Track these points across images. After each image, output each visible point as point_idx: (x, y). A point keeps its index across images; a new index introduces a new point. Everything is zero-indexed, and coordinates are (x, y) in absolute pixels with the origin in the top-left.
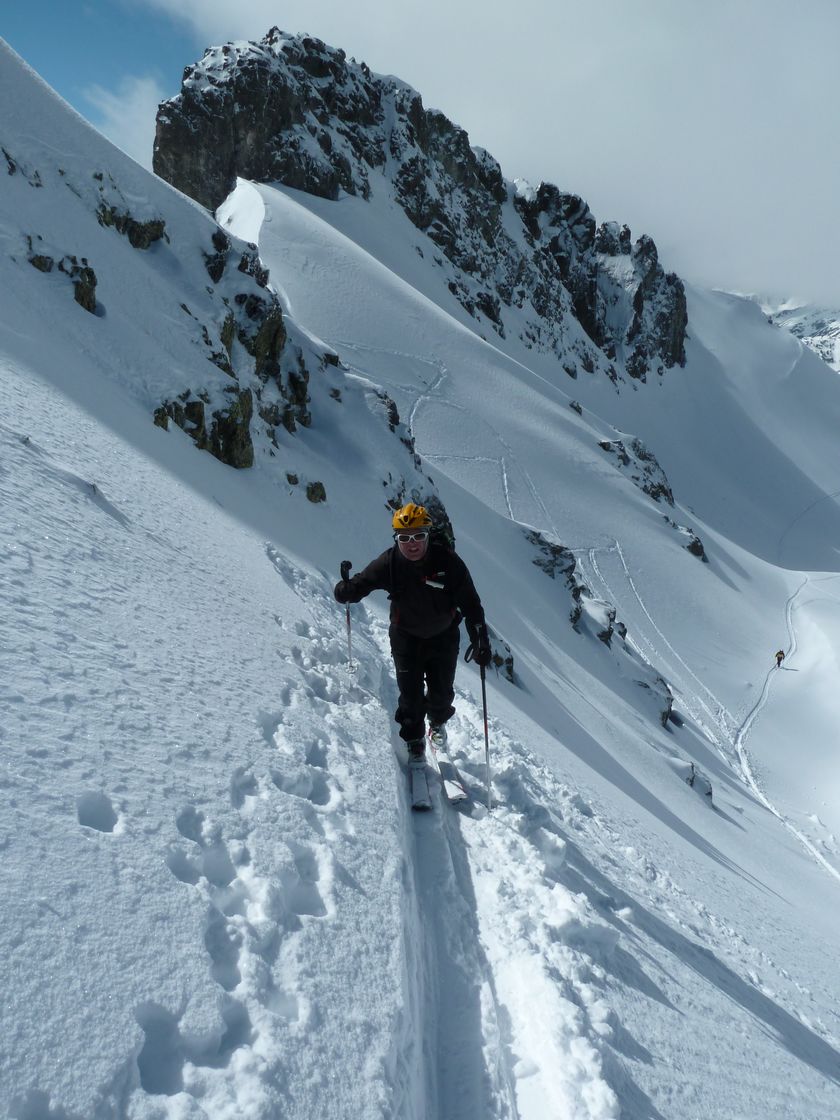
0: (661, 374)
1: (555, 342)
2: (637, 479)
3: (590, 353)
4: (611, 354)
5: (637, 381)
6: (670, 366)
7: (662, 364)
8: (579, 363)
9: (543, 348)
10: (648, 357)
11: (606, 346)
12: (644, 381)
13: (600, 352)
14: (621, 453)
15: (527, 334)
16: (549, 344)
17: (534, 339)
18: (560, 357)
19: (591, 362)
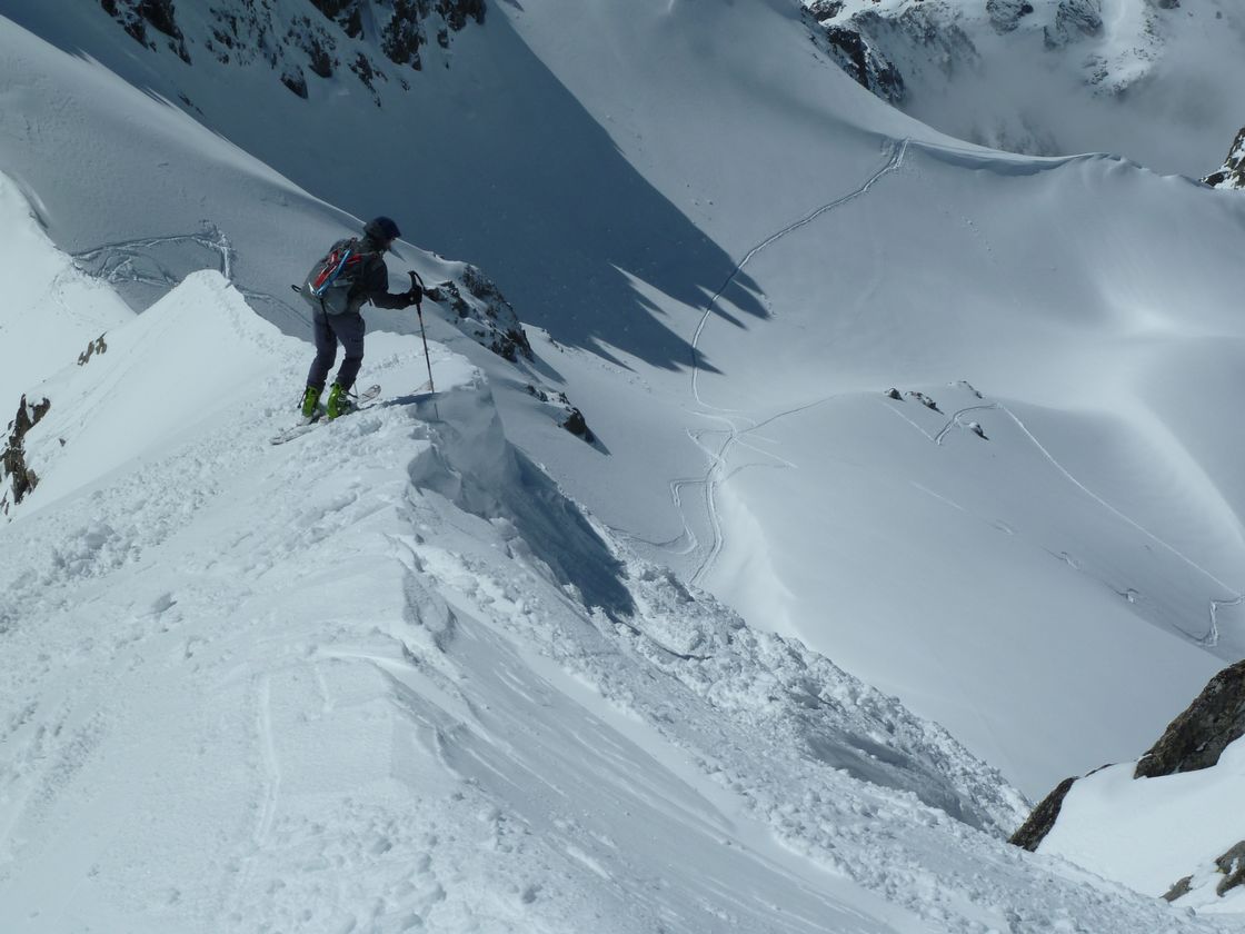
0: (445, 45)
1: (262, 33)
2: (482, 335)
3: (320, 38)
4: (354, 28)
5: (406, 69)
6: (458, 25)
7: (444, 26)
8: (305, 61)
9: (245, 53)
10: (419, 16)
11: (343, 15)
12: (417, 66)
13: (335, 30)
14: (455, 300)
15: (217, 34)
16: (253, 44)
17: (229, 42)
18: (274, 62)
19: (326, 55)
